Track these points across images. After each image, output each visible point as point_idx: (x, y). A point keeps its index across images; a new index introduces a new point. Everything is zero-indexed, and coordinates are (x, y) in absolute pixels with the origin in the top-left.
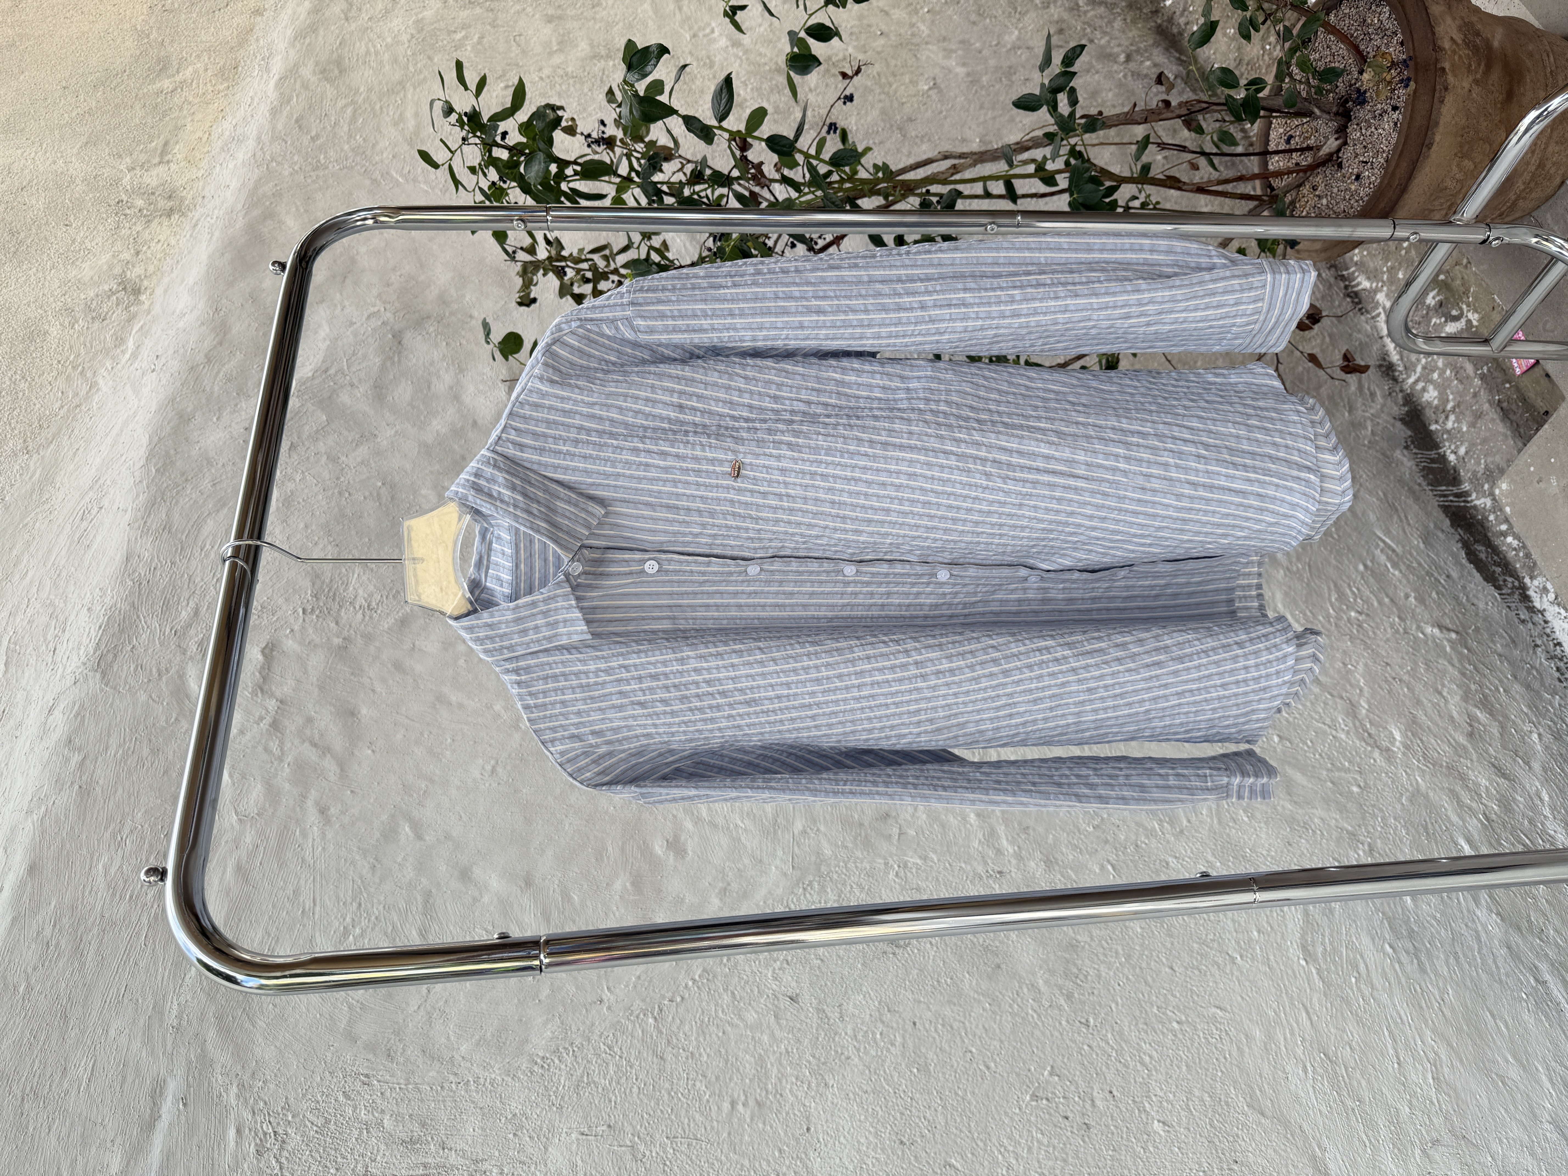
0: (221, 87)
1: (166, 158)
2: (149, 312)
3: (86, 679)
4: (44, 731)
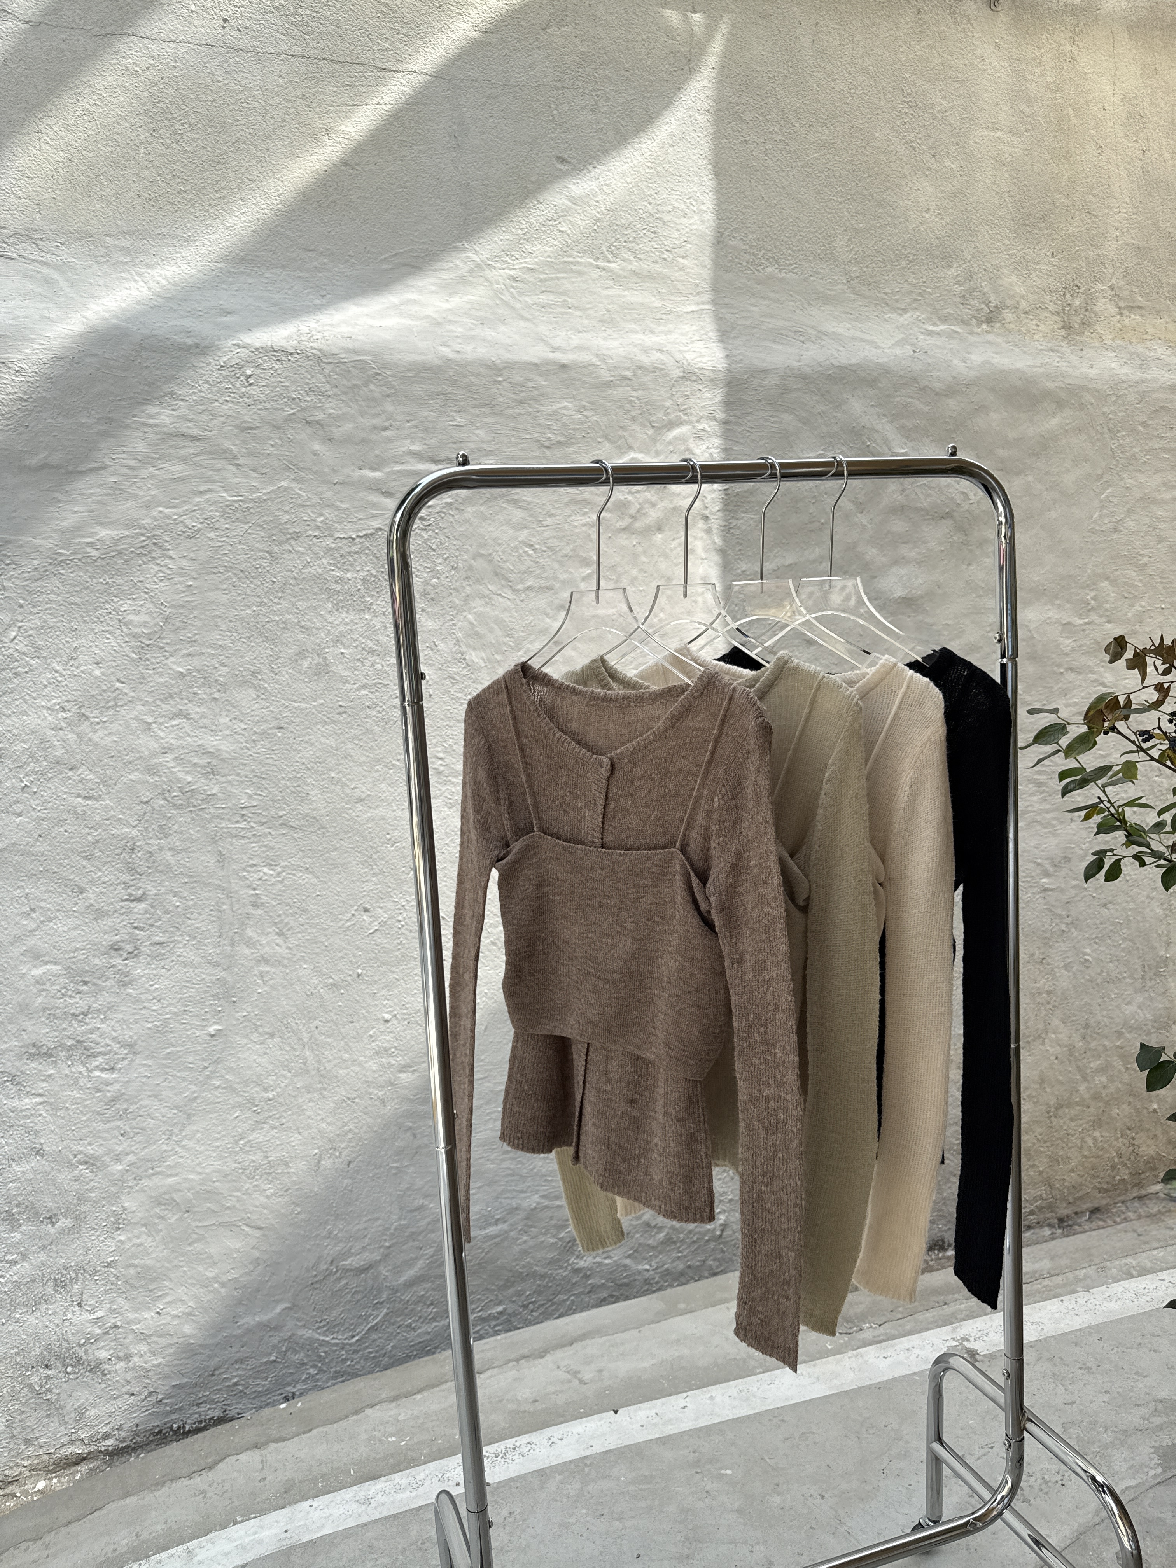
1: (1125, 312)
2: (971, 333)
3: (680, 367)
4: (646, 350)
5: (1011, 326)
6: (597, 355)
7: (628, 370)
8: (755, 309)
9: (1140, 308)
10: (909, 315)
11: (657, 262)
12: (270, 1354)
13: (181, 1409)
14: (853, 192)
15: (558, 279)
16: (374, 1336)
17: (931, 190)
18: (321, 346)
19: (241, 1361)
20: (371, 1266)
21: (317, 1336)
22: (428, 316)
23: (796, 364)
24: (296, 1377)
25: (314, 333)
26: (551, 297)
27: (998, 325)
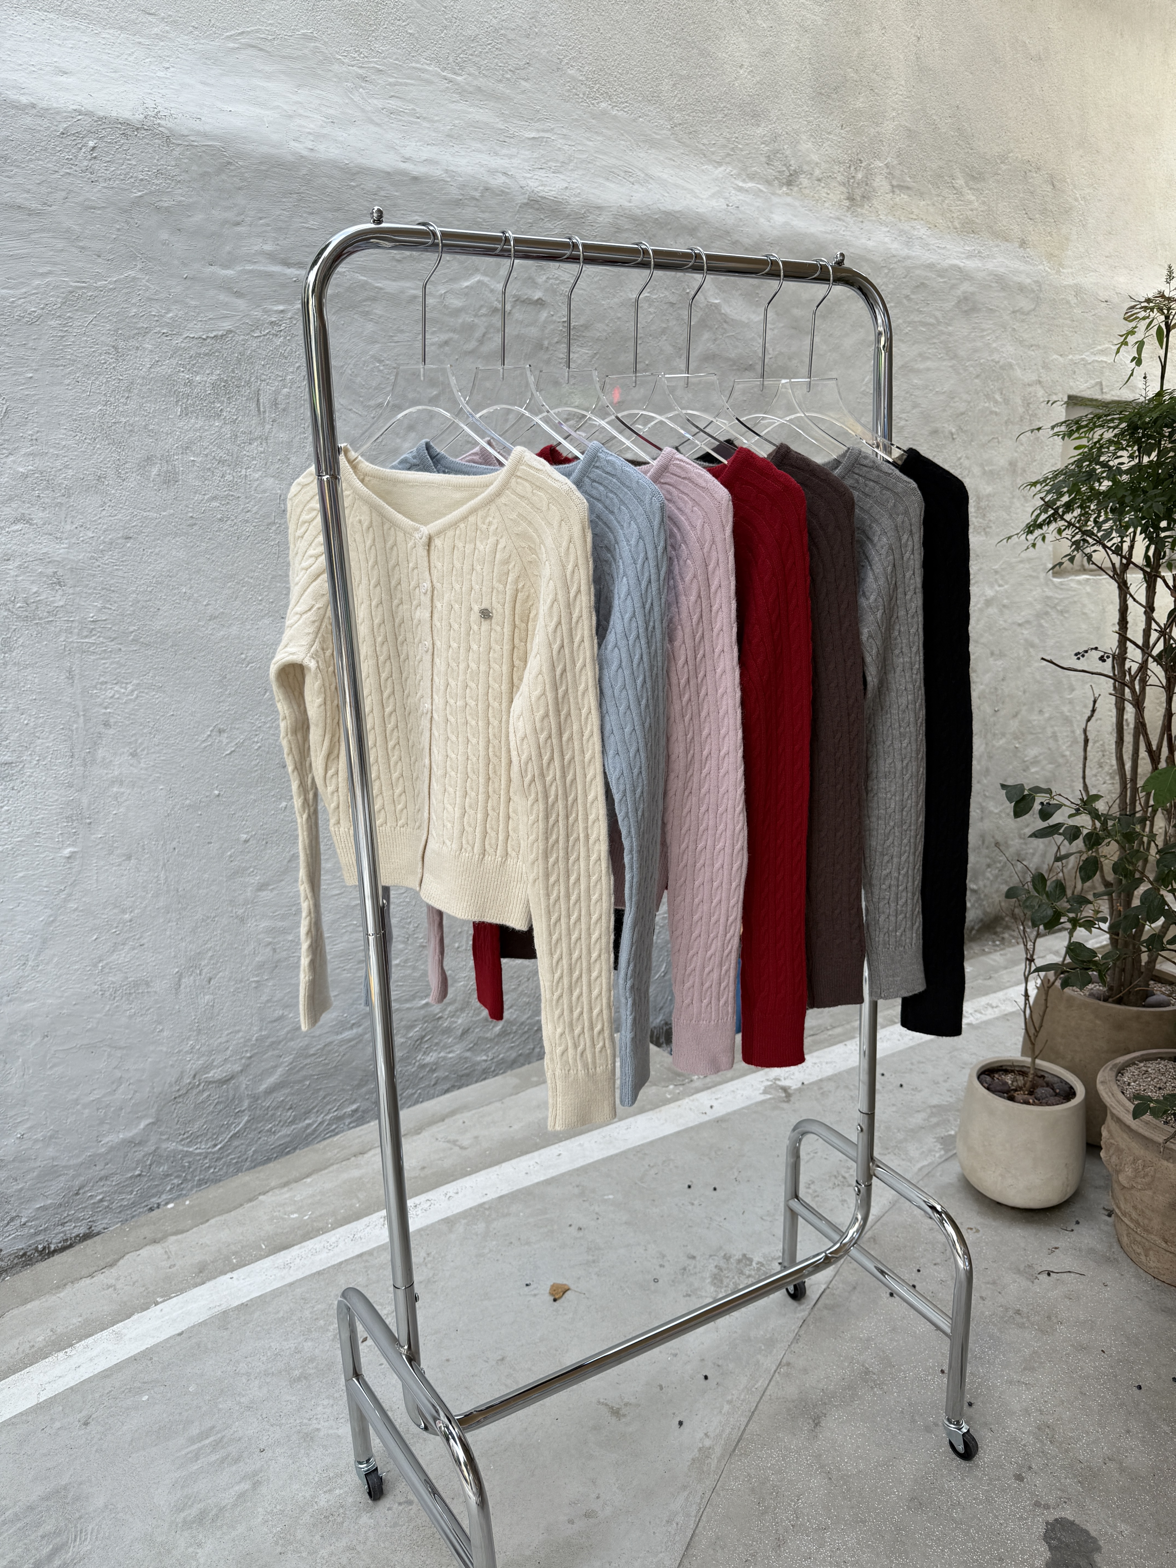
0: (956, 224)
1: (896, 190)
2: (773, 194)
3: (524, 194)
4: (493, 172)
5: (807, 191)
6: (447, 171)
7: (476, 190)
8: (591, 143)
9: (908, 188)
10: (722, 168)
11: (500, 81)
12: (136, 1169)
13: (45, 1230)
14: (678, 36)
15: (406, 85)
16: (236, 1143)
17: (746, 46)
18: (169, 125)
19: (106, 1178)
20: (232, 1078)
21: (180, 1148)
22: (278, 107)
23: (627, 204)
24: (160, 1188)
25: (159, 108)
26: (399, 103)
27: (796, 189)
